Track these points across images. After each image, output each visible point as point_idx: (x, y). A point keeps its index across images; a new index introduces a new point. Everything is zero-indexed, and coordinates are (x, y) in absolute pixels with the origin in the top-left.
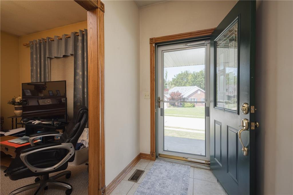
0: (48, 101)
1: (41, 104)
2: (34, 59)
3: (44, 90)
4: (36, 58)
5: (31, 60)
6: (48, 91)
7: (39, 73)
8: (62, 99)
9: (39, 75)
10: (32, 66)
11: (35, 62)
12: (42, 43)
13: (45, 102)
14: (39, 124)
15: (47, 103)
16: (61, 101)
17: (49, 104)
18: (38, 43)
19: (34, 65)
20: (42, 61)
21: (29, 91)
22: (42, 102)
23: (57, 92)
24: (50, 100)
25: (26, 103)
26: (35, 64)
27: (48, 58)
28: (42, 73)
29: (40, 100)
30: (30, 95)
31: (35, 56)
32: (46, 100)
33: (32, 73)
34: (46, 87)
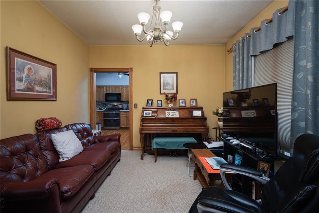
0: (252, 113)
1: (243, 116)
2: (237, 63)
3: (248, 99)
4: (238, 61)
5: (234, 66)
6: (253, 100)
7: (241, 79)
8: (272, 111)
9: (241, 82)
10: (234, 72)
11: (237, 66)
12: (245, 41)
13: (248, 114)
14: (238, 145)
15: (251, 115)
16: (271, 114)
17: (253, 116)
18: (241, 42)
19: (237, 70)
20: (245, 62)
21: (232, 101)
22: (245, 114)
23: (264, 101)
24: (254, 111)
25: (229, 114)
26: (238, 68)
27: (251, 56)
28: (245, 78)
29: (243, 111)
30: (233, 105)
31: (237, 60)
32: (250, 111)
33: (235, 80)
34: (250, 95)
